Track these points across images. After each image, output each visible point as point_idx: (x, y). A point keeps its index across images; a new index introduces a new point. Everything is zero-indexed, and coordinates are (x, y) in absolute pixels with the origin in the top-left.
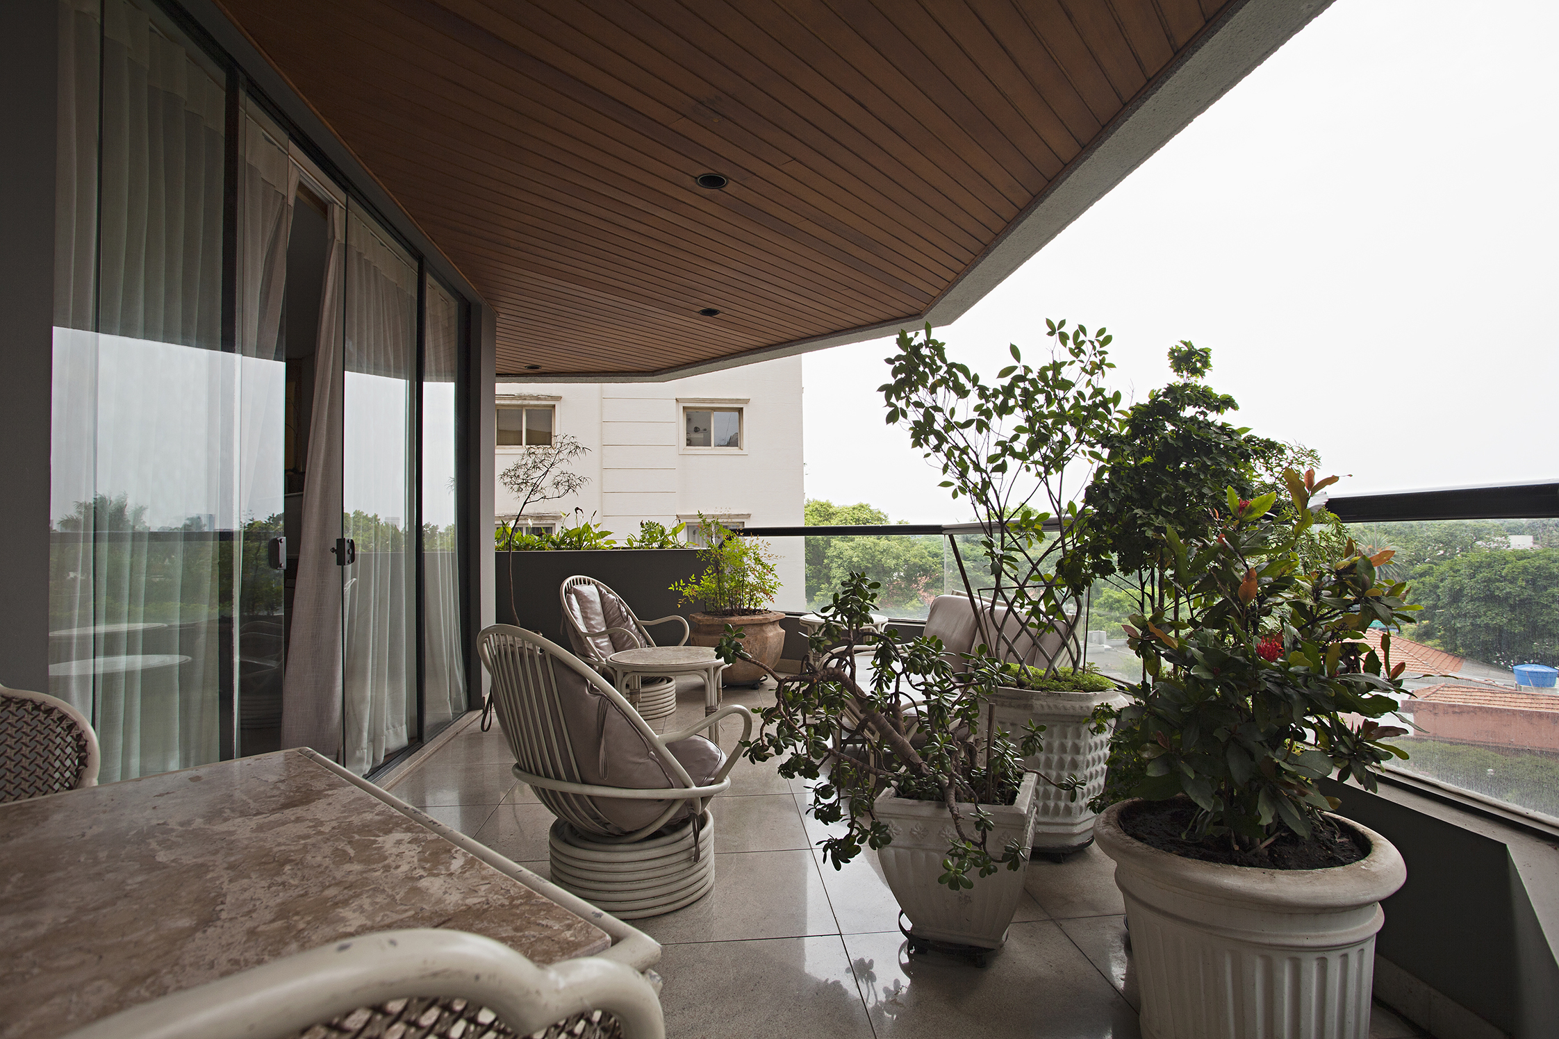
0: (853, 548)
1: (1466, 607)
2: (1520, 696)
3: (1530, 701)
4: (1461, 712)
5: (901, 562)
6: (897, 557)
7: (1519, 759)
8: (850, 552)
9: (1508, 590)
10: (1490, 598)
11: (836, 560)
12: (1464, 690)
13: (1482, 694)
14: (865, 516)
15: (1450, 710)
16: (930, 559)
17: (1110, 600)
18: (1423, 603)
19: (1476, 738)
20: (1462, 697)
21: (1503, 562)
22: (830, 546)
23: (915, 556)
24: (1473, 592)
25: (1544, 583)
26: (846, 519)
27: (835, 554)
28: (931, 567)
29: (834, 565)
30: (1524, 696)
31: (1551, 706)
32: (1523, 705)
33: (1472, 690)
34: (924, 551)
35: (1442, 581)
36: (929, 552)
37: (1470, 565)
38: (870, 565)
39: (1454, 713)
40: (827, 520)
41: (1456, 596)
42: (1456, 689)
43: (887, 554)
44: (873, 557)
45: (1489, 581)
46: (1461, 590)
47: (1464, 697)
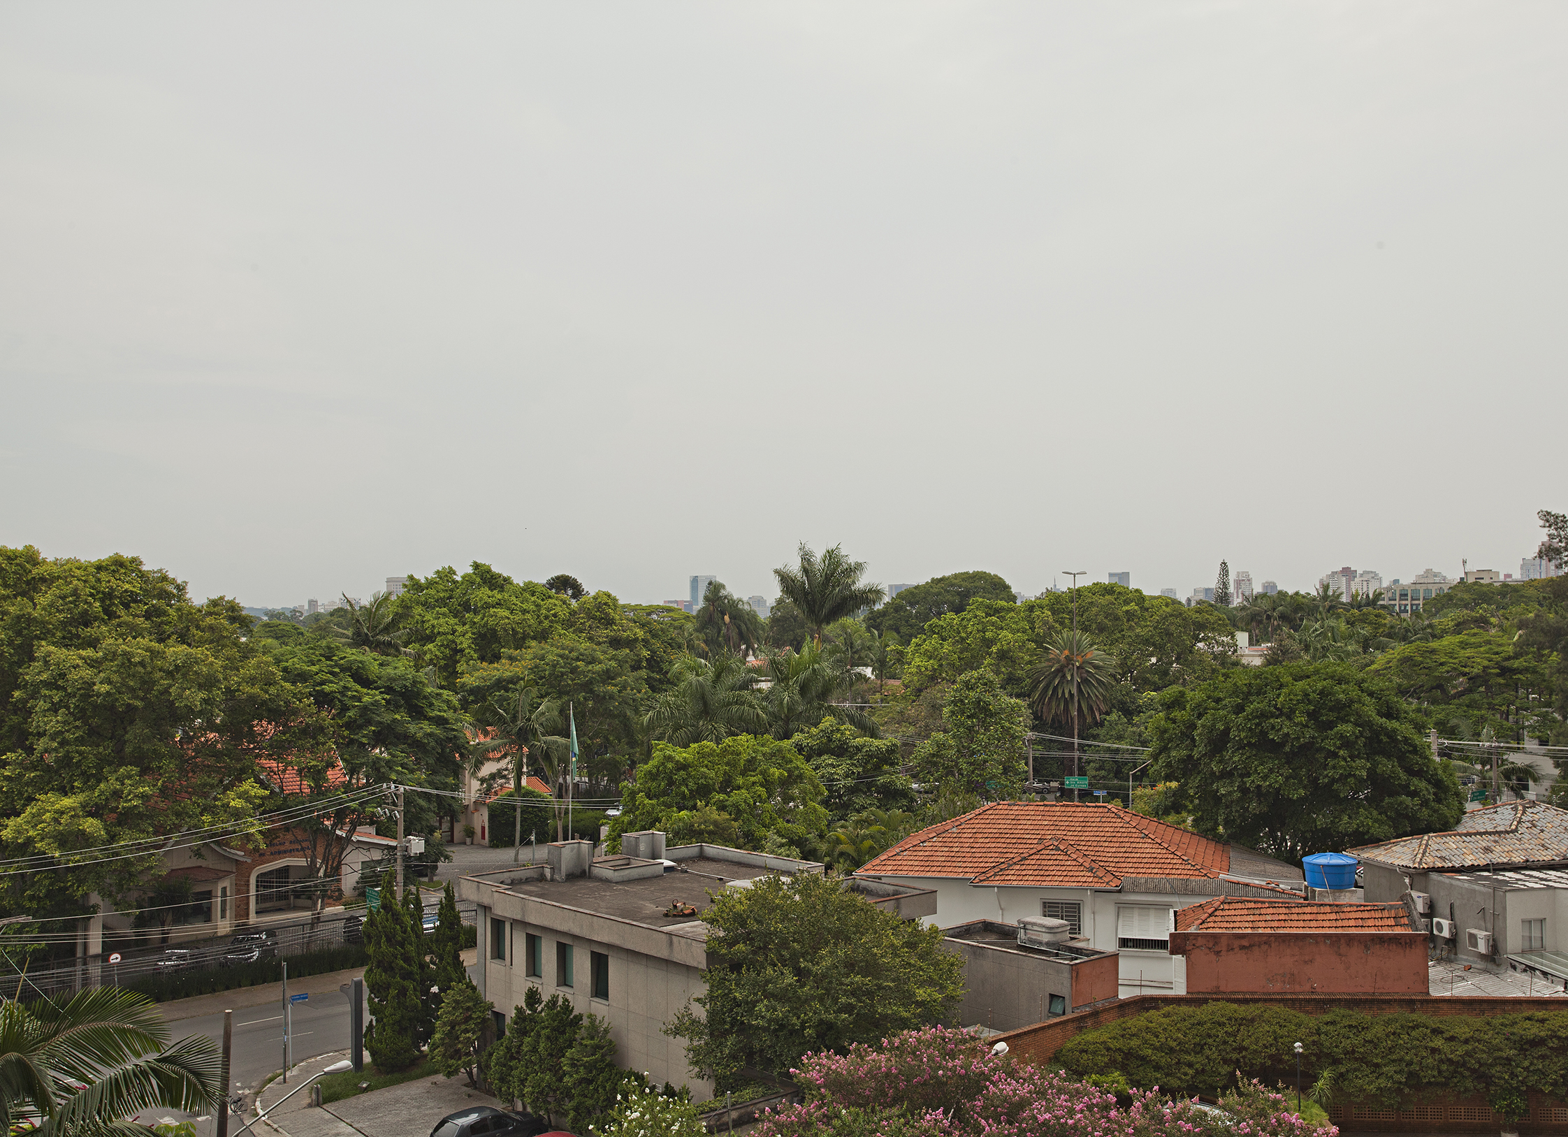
0: (93, 664)
1: (1231, 758)
2: (1323, 909)
3: (1333, 916)
4: (1251, 946)
5: (218, 694)
6: (209, 683)
7: (1327, 1018)
8: (87, 673)
9: (1286, 730)
10: (1264, 745)
11: (45, 692)
12: (1251, 905)
13: (1274, 911)
14: (127, 586)
15: (1237, 943)
16: (287, 685)
17: (670, 765)
18: (1174, 753)
19: (1271, 987)
20: (1248, 918)
21: (1276, 685)
22: (32, 659)
23: (252, 681)
24: (1243, 735)
25: (1332, 716)
26: (75, 593)
27: (45, 676)
28: (287, 703)
29: (42, 705)
30: (1328, 909)
31: (1360, 923)
32: (1326, 926)
33: (1259, 905)
34: (273, 669)
35: (1200, 716)
36: (285, 670)
37: (1235, 692)
38: (138, 703)
39: (1243, 948)
40: (23, 594)
41: (1219, 742)
42: (1240, 906)
43: (184, 676)
44: (147, 684)
45: (1264, 715)
46: (1227, 731)
47: (1251, 918)
